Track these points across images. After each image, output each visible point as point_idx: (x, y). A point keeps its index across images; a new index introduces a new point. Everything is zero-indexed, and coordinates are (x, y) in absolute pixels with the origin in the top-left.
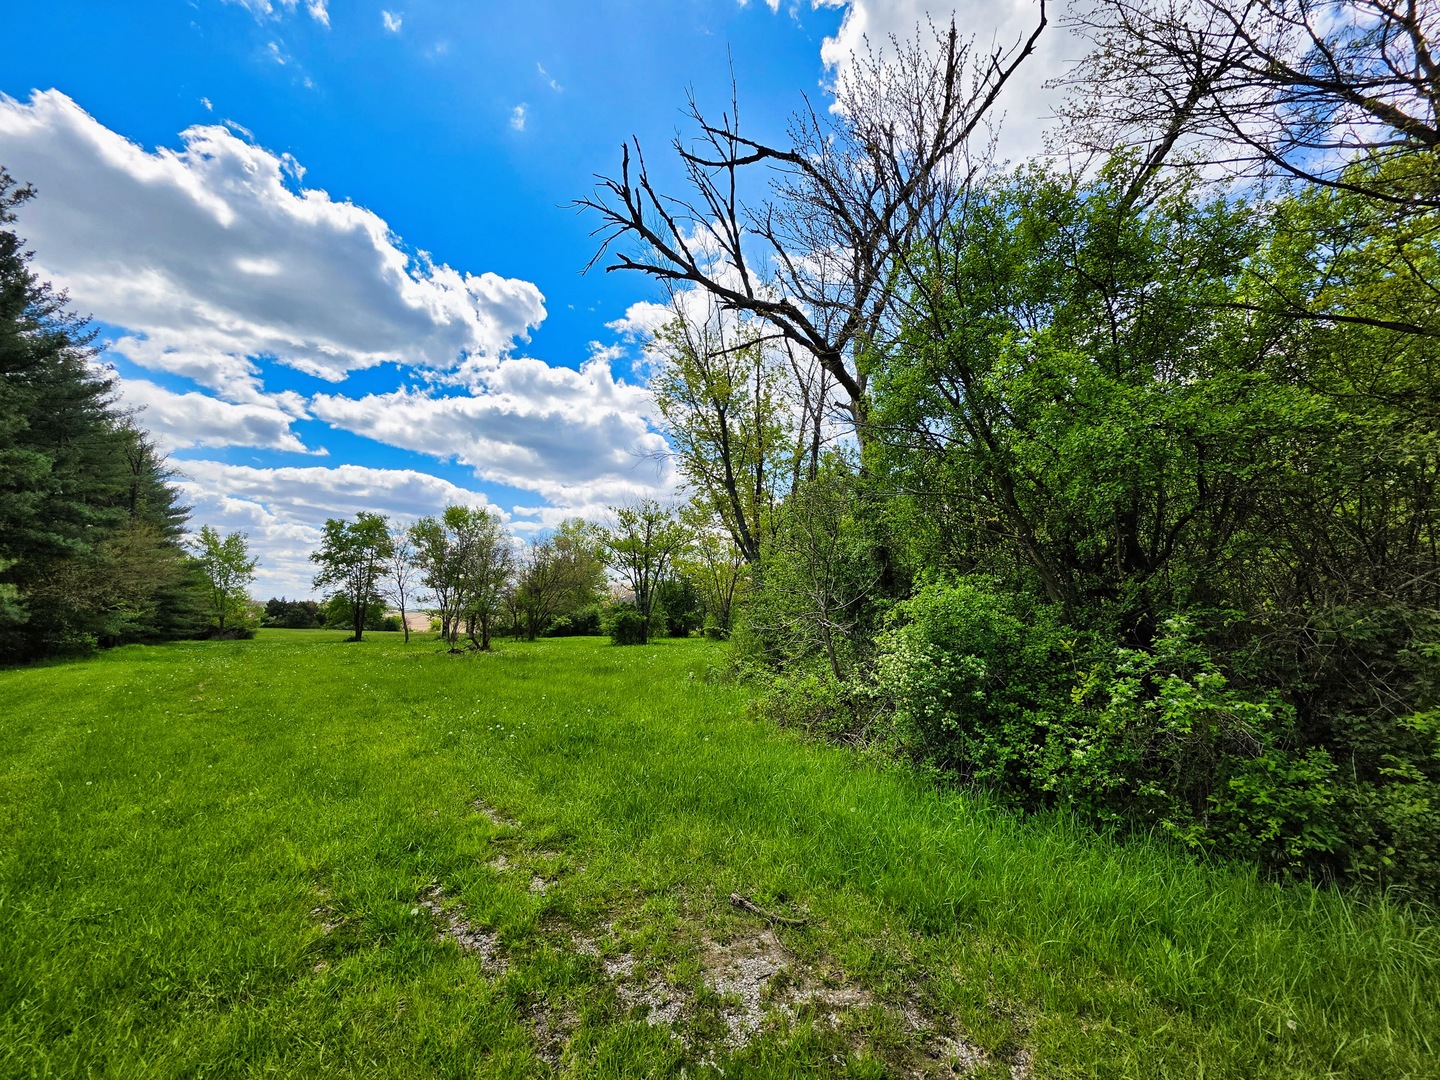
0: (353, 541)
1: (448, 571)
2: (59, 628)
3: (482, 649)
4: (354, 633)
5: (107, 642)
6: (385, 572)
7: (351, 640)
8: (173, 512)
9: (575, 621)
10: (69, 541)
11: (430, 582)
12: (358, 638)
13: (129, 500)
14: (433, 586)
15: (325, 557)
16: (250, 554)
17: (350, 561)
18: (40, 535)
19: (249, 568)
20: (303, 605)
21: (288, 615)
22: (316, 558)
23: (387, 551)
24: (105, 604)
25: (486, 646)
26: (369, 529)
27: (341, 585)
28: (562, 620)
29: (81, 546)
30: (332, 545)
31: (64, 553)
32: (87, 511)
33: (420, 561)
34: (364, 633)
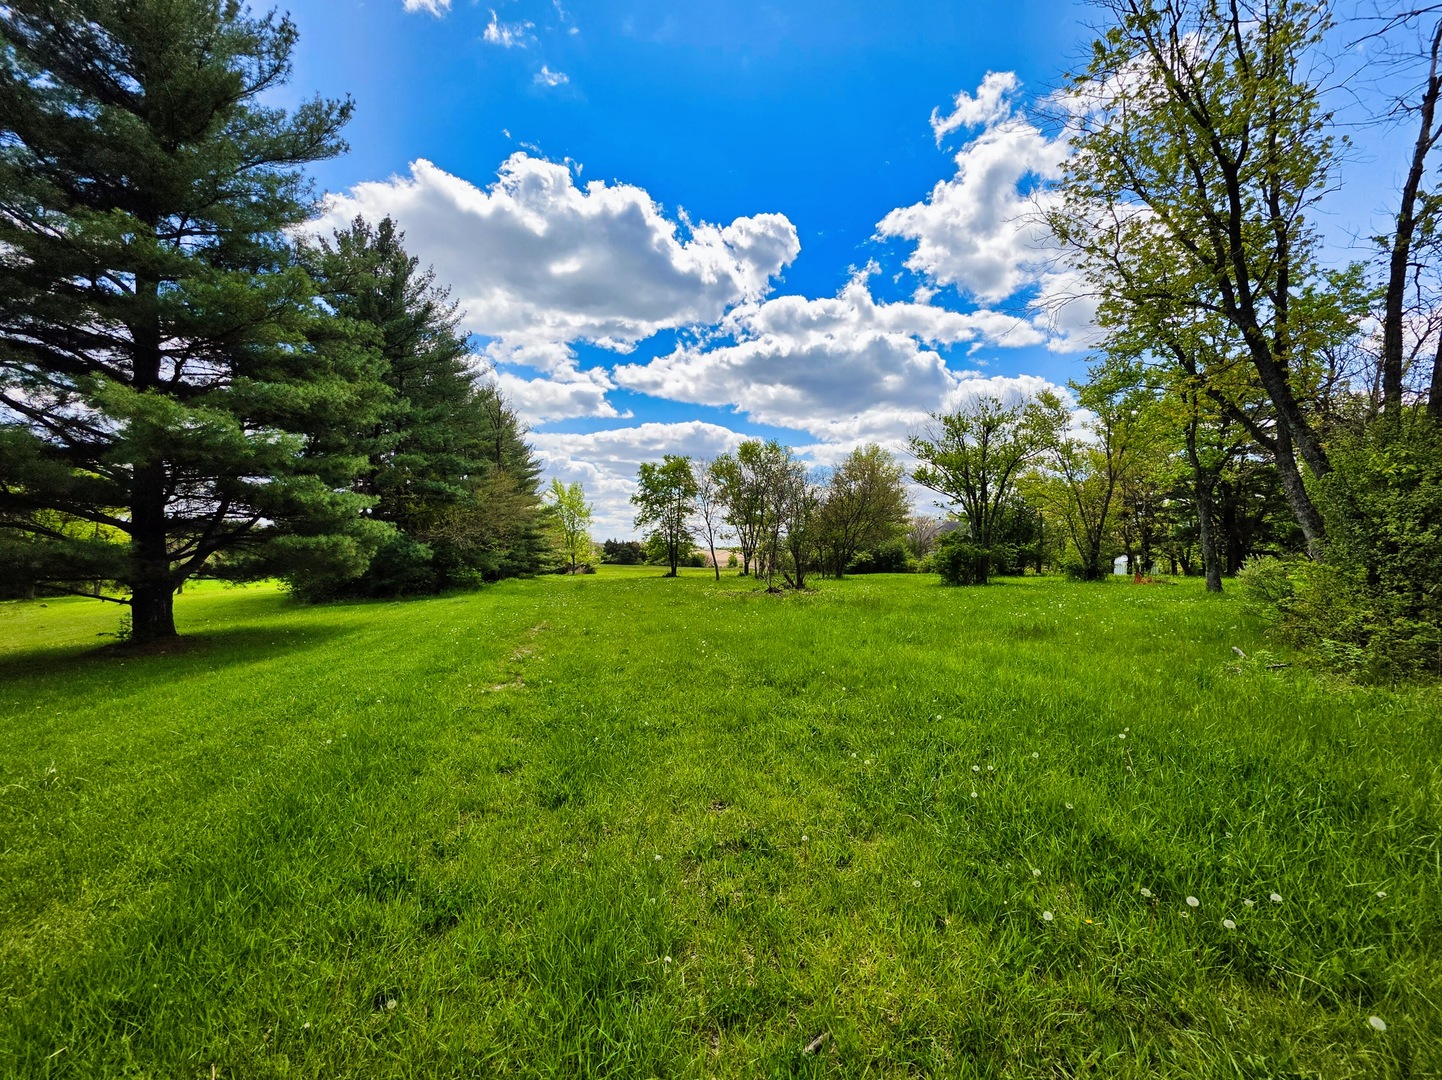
0: (662, 483)
1: (747, 507)
2: (455, 565)
3: (797, 588)
4: (670, 569)
5: (491, 577)
6: (691, 511)
7: (669, 576)
8: (531, 465)
9: (876, 555)
10: (453, 488)
11: (730, 520)
12: (673, 574)
13: (495, 455)
14: (734, 523)
15: (642, 499)
16: (587, 503)
17: (661, 502)
18: (434, 484)
19: (588, 514)
20: (629, 545)
21: (621, 554)
22: (635, 499)
23: (690, 492)
24: (483, 544)
25: (800, 585)
26: (675, 471)
27: (657, 525)
28: (862, 556)
29: (460, 492)
30: (647, 487)
31: (450, 499)
32: (463, 461)
33: (722, 497)
34: (678, 569)
